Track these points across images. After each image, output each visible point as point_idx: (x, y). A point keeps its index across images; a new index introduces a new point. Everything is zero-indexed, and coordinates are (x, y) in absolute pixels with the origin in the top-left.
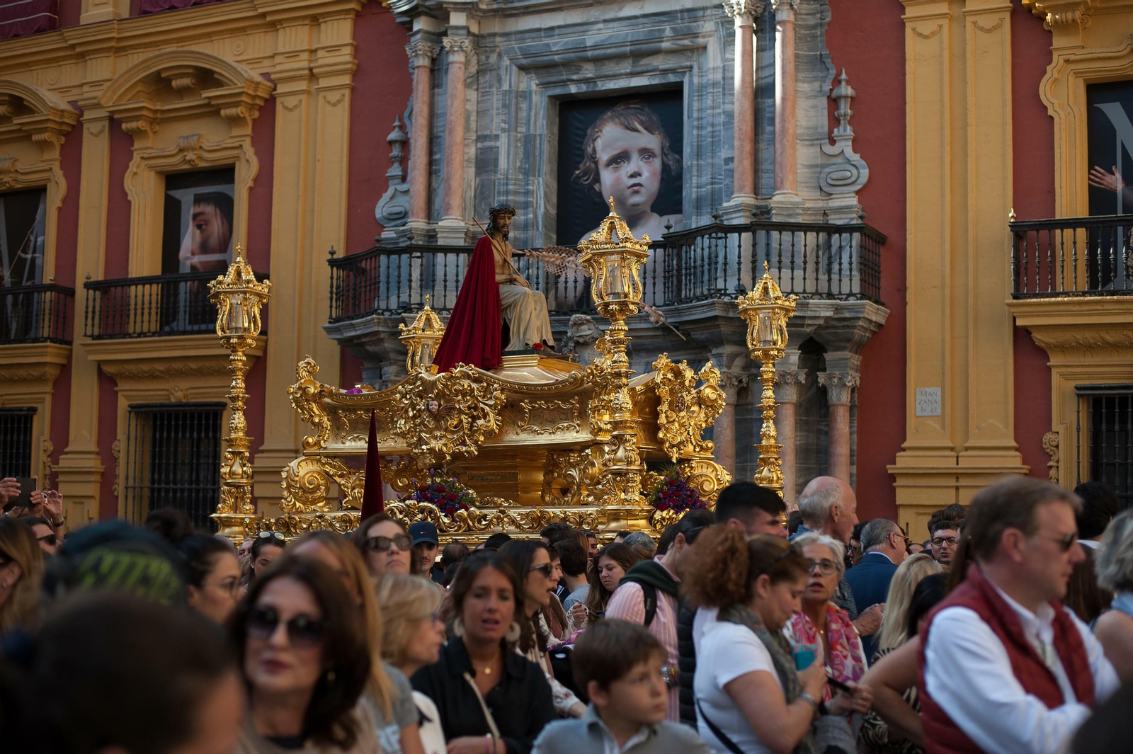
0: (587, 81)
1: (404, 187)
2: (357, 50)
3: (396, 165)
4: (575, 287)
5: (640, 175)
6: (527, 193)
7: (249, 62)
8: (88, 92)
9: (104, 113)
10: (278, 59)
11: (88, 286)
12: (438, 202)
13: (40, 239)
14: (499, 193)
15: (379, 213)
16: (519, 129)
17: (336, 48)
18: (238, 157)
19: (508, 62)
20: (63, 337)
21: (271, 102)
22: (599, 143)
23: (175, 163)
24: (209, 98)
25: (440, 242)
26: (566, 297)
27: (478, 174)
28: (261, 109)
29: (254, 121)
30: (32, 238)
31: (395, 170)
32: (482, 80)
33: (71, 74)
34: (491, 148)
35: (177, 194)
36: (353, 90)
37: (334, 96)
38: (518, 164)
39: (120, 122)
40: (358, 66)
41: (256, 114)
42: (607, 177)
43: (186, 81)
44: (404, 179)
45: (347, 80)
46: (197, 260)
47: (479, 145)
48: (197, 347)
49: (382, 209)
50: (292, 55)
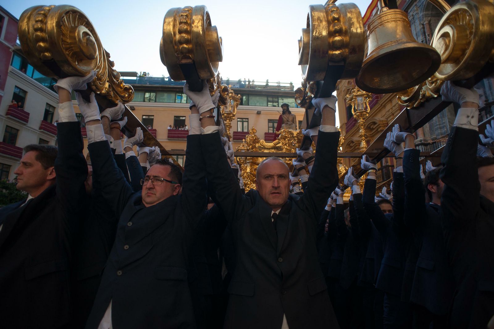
7: (383, 117)
10: (387, 114)
17: (395, 105)
24: (375, 128)
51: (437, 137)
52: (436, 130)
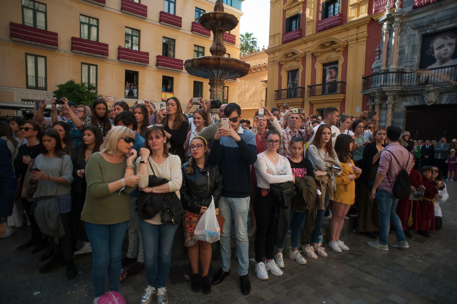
0: (433, 28)
1: (380, 61)
2: (368, 32)
3: (377, 56)
4: (425, 79)
5: (447, 50)
6: (413, 58)
7: (342, 39)
8: (307, 50)
9: (311, 53)
10: (349, 37)
11: (308, 87)
12: (389, 63)
13: (298, 79)
14: (405, 59)
15: (373, 67)
16: (411, 44)
17: (363, 32)
18: (339, 59)
19: (409, 28)
20: (303, 96)
21: (347, 47)
22: (434, 44)
23: (326, 61)
24: (333, 47)
25: (390, 71)
26: (422, 81)
27: (399, 56)
28: (345, 48)
29: (343, 51)
30: (296, 79)
31: (377, 57)
32: (401, 33)
33: (303, 47)
34: (403, 49)
35: (325, 68)
36: (367, 41)
37: (362, 43)
38: (411, 52)
39: (314, 54)
40: (368, 36)
41: (344, 49)
42: (436, 52)
43: (328, 44)
44: (379, 59)
45: (366, 39)
46: (330, 80)
47: (400, 49)
48: (331, 97)
49: (373, 66)
50: (352, 35)
51: (405, 68)
52: (405, 63)
